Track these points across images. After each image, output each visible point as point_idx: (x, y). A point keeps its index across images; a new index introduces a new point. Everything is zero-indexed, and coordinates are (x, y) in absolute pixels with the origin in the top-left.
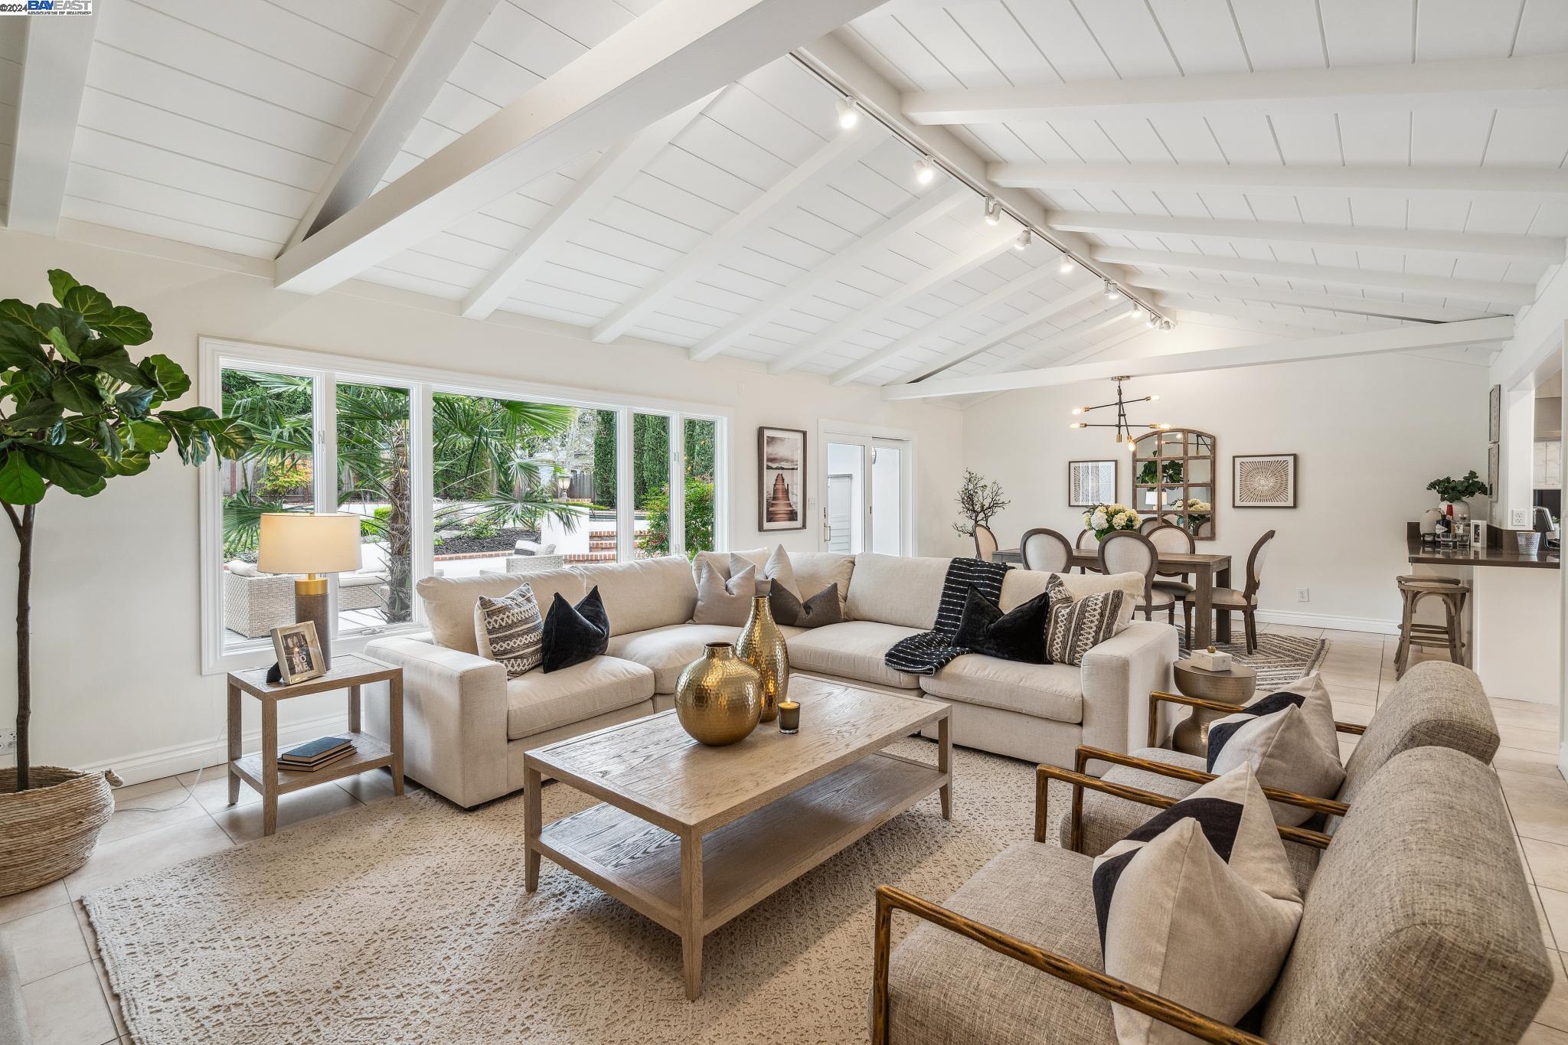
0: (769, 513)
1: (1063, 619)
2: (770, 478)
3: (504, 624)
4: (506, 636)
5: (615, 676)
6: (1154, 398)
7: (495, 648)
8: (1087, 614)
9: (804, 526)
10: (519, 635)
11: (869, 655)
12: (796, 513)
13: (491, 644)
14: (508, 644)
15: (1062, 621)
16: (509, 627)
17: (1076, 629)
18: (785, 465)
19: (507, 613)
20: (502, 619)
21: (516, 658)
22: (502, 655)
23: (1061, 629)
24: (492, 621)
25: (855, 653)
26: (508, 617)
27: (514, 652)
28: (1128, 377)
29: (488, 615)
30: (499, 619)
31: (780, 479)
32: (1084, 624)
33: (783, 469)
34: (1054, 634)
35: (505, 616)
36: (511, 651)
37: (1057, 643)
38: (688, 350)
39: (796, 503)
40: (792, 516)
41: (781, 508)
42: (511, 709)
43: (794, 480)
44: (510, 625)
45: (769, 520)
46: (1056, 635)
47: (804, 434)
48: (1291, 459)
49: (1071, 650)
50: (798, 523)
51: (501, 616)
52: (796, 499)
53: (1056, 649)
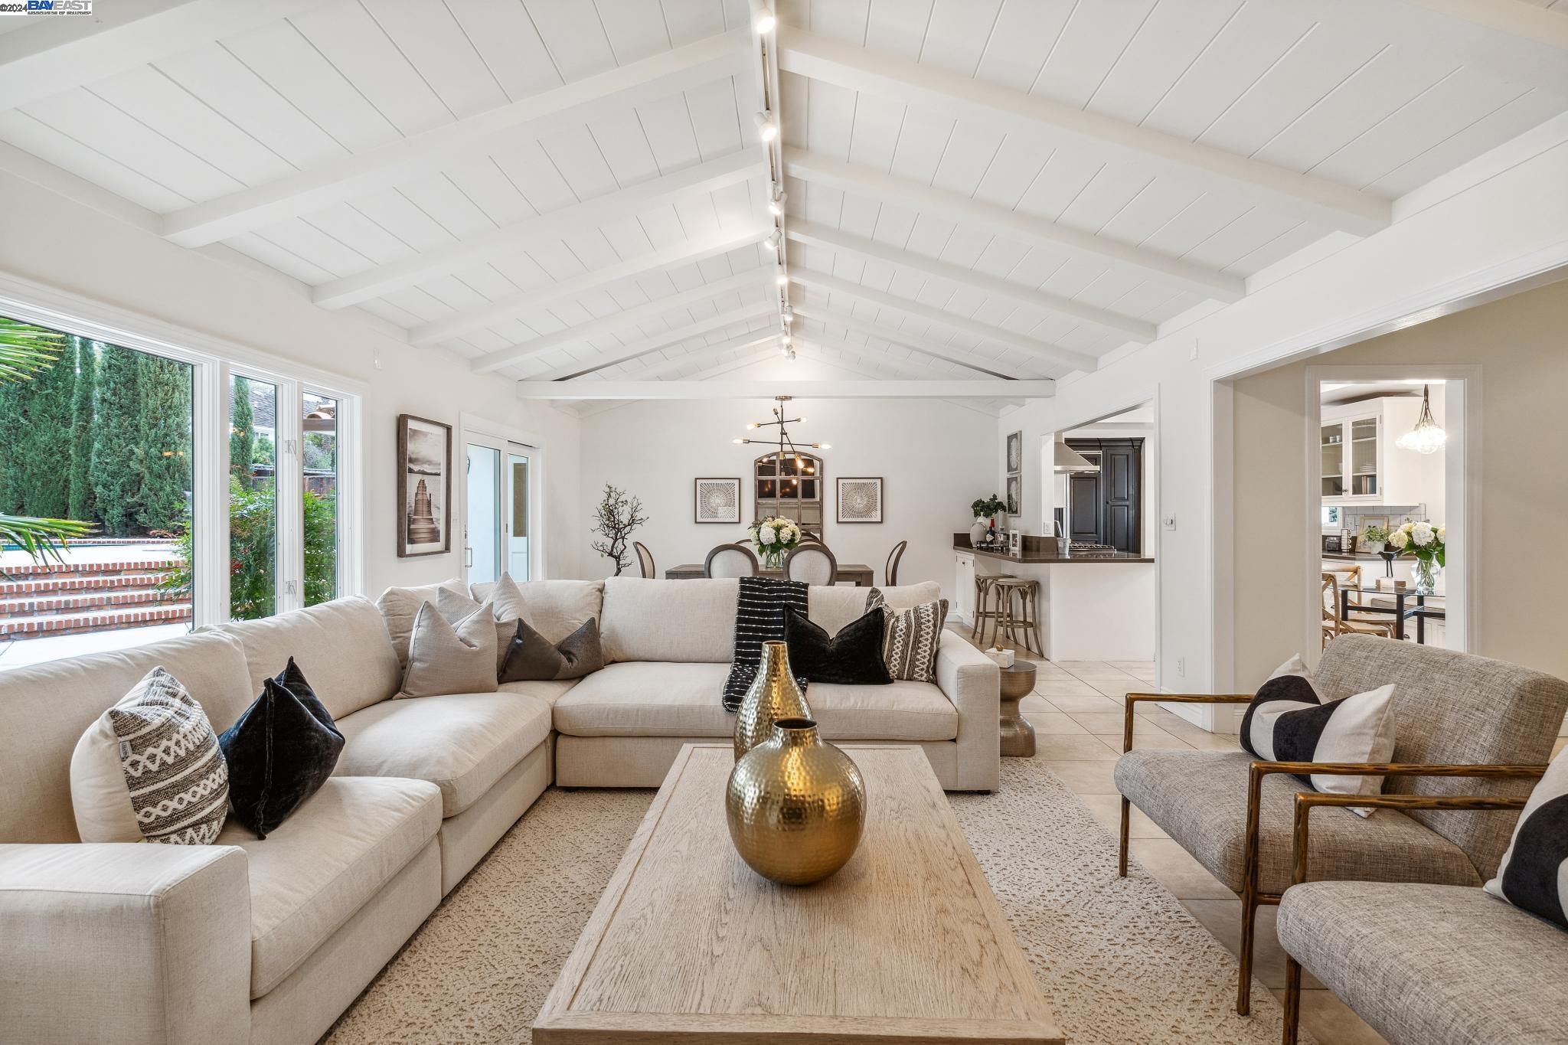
0: (410, 532)
1: (901, 633)
2: (413, 482)
3: (170, 760)
4: (173, 786)
5: (398, 810)
6: (804, 420)
7: (147, 815)
8: (923, 626)
9: (447, 549)
10: (201, 777)
11: (698, 704)
12: (439, 532)
13: (137, 809)
14: (181, 800)
15: (900, 636)
16: (182, 763)
17: (914, 642)
18: (427, 468)
19: (175, 736)
20: (167, 751)
21: (195, 825)
22: (164, 826)
23: (898, 645)
24: (143, 759)
25: (677, 703)
26: (178, 743)
27: (192, 814)
28: (791, 397)
29: (134, 748)
30: (159, 752)
31: (422, 485)
32: (922, 636)
33: (424, 473)
34: (891, 650)
35: (172, 744)
36: (187, 813)
37: (895, 660)
38: (312, 290)
39: (438, 520)
40: (434, 536)
41: (422, 526)
42: (257, 936)
43: (436, 489)
44: (183, 760)
45: (412, 541)
46: (893, 653)
47: (449, 429)
48: (879, 482)
49: (910, 665)
50: (439, 546)
51: (164, 743)
52: (439, 515)
53: (894, 668)
